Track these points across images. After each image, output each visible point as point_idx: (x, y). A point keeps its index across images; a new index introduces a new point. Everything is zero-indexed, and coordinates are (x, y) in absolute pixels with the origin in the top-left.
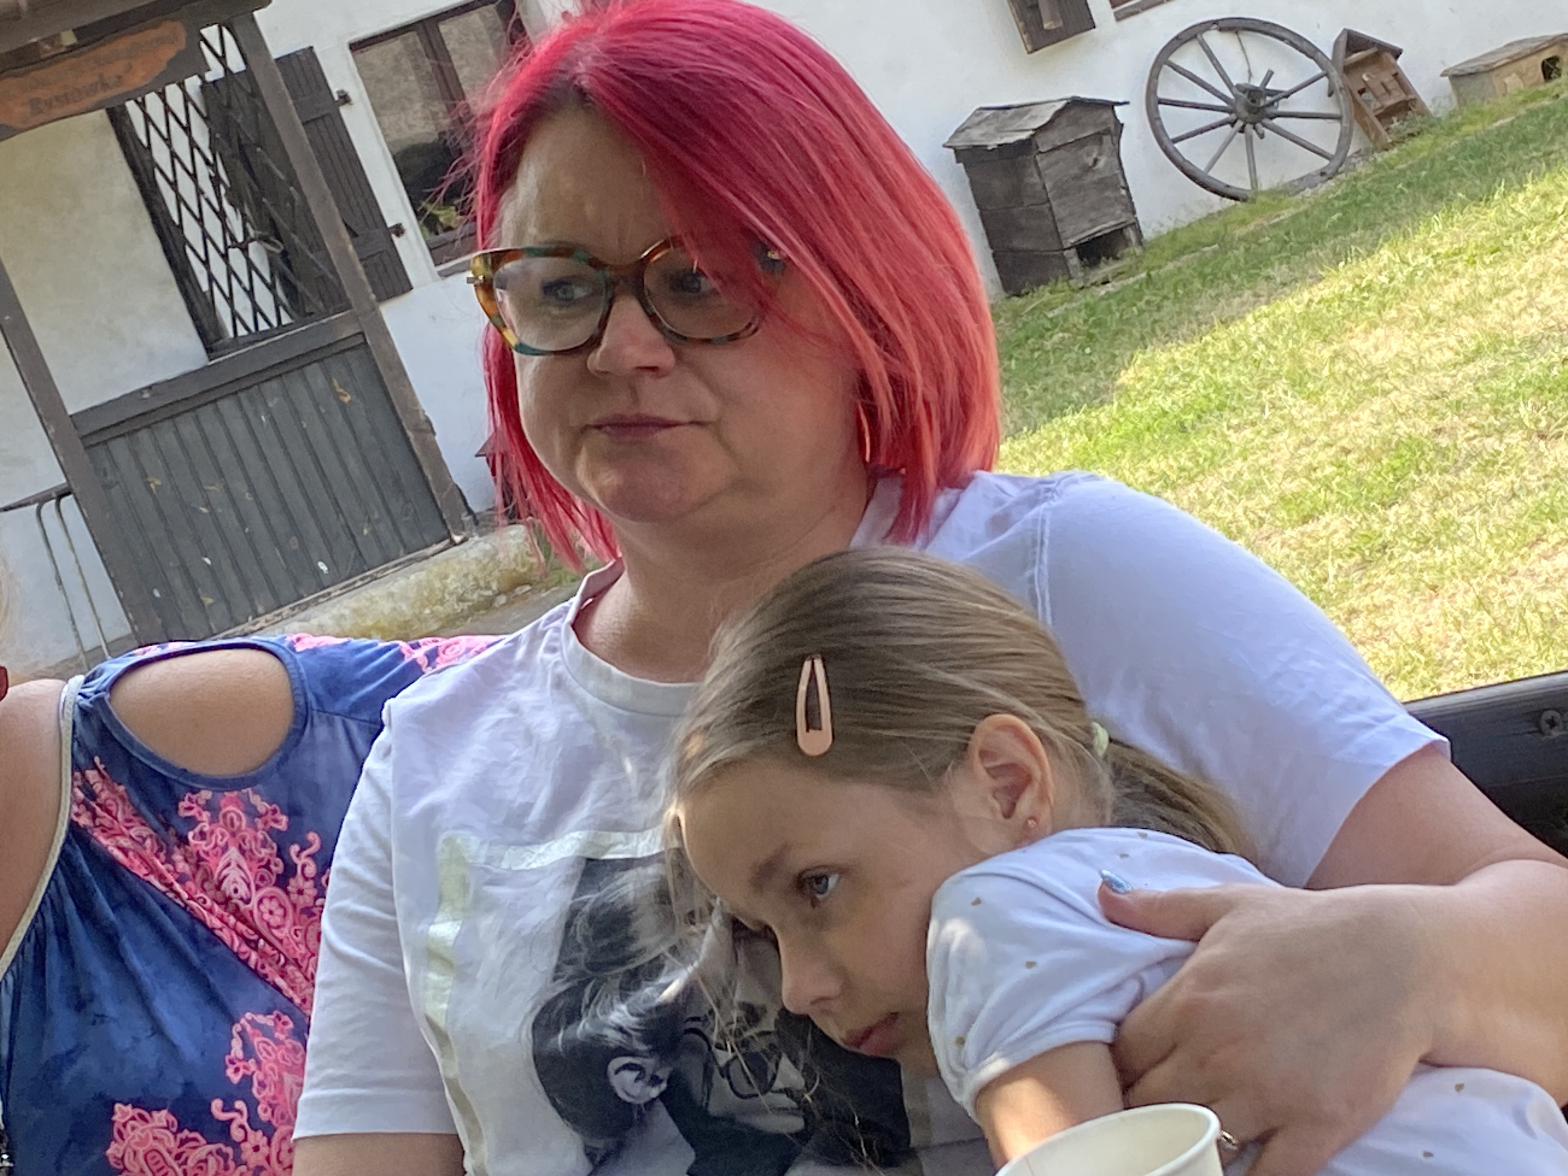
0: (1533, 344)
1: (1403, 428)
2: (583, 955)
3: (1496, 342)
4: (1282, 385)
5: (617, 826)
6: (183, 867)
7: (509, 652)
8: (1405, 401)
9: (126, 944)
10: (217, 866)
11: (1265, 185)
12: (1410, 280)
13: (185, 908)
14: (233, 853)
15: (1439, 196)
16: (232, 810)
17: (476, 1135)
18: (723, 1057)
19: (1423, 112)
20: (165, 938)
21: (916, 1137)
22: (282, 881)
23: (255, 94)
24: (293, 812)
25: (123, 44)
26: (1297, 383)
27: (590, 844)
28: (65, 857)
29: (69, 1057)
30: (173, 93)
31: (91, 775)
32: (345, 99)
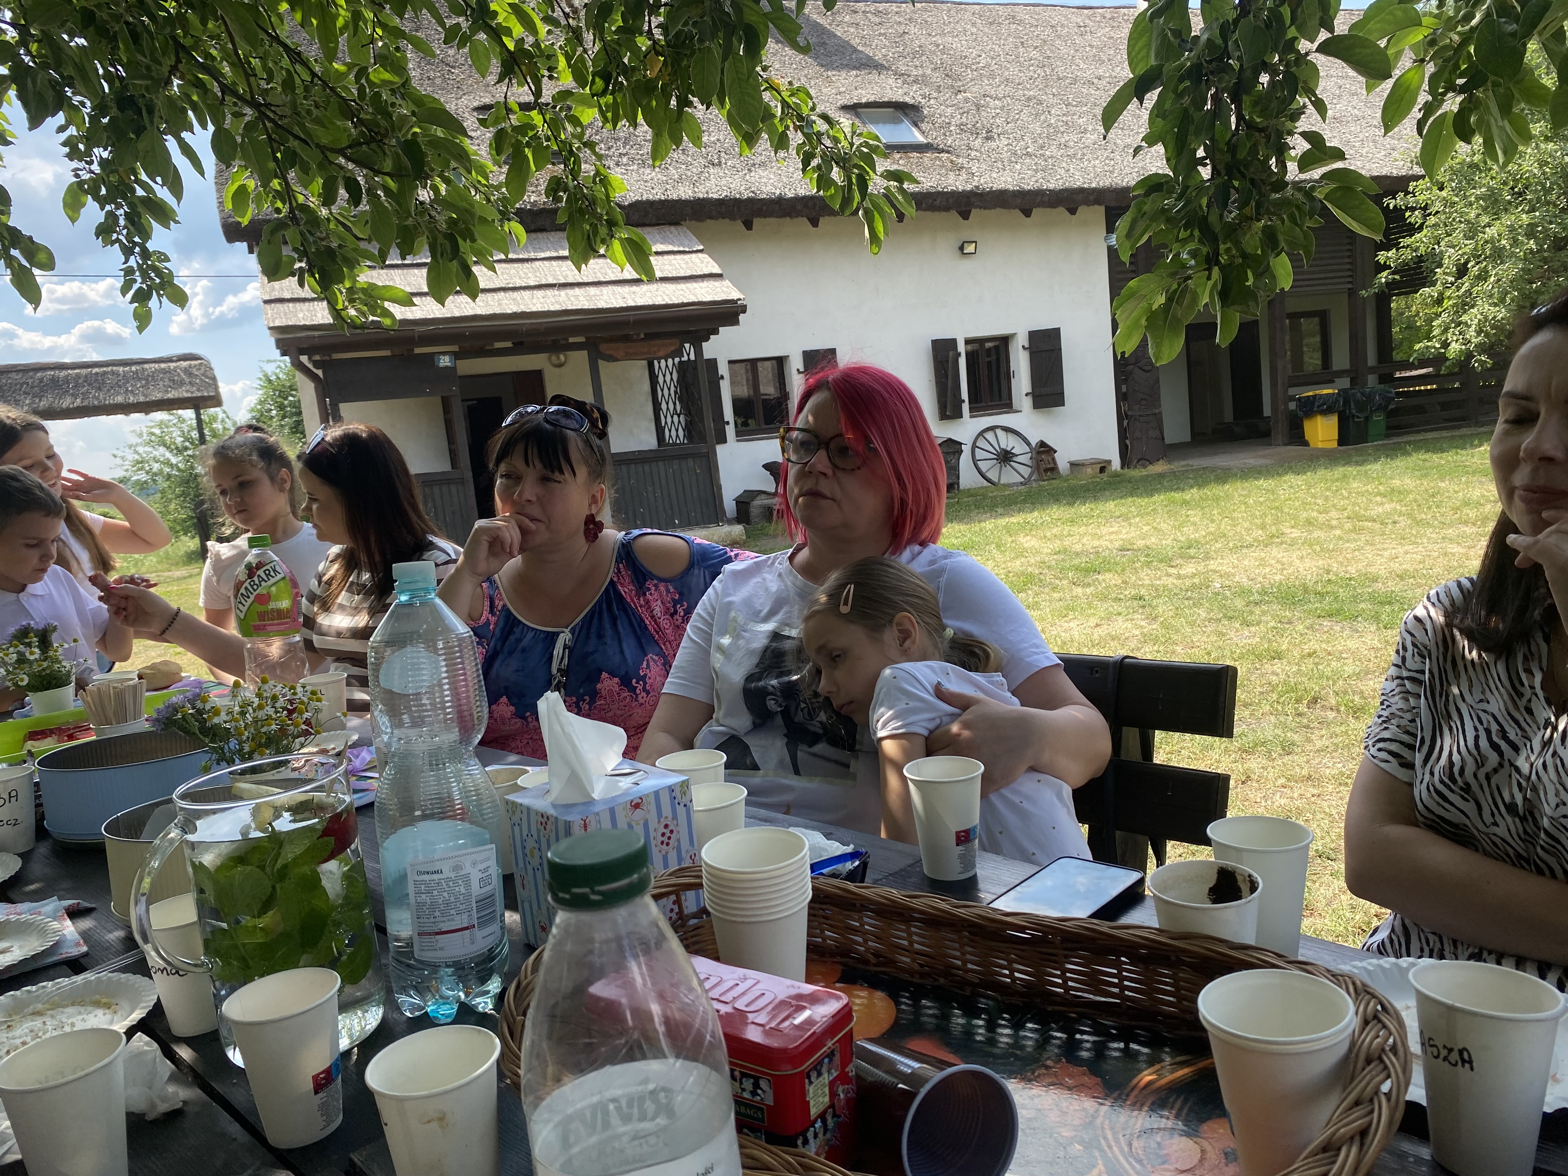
0: (1077, 554)
1: (1030, 569)
2: (767, 663)
3: (1066, 550)
4: (993, 546)
5: (787, 625)
6: (642, 602)
7: (766, 561)
8: (1033, 561)
9: (619, 622)
10: (653, 605)
11: (1002, 482)
12: (1042, 524)
13: (640, 616)
14: (659, 602)
15: (1057, 500)
16: (662, 588)
17: (720, 708)
18: (803, 705)
19: (1059, 472)
20: (631, 624)
21: (857, 747)
22: (672, 615)
23: (695, 369)
24: (681, 594)
25: (659, 342)
26: (998, 546)
27: (777, 628)
28: (607, 589)
29: (592, 653)
30: (670, 361)
31: (621, 566)
32: (722, 377)
